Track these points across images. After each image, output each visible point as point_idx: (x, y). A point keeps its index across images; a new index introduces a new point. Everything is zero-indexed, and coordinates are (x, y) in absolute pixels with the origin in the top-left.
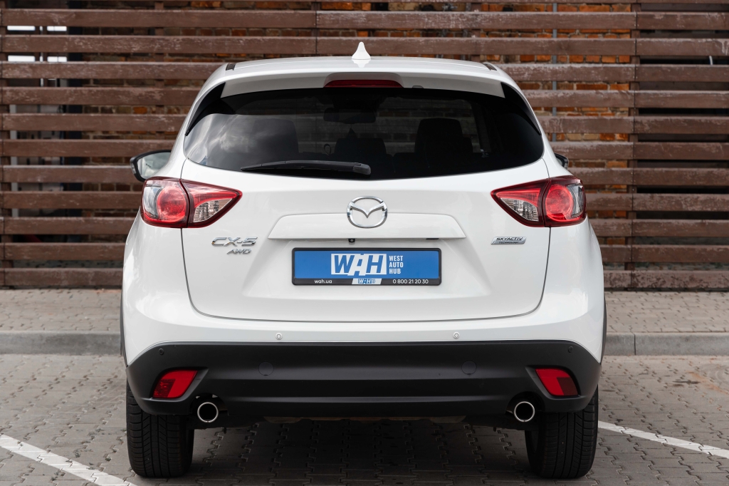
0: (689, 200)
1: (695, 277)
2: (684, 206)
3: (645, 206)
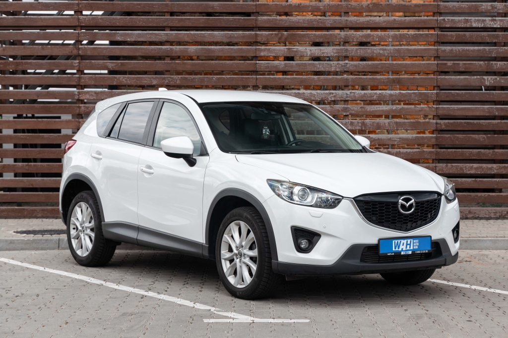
0: (467, 167)
1: (471, 211)
3: (443, 171)
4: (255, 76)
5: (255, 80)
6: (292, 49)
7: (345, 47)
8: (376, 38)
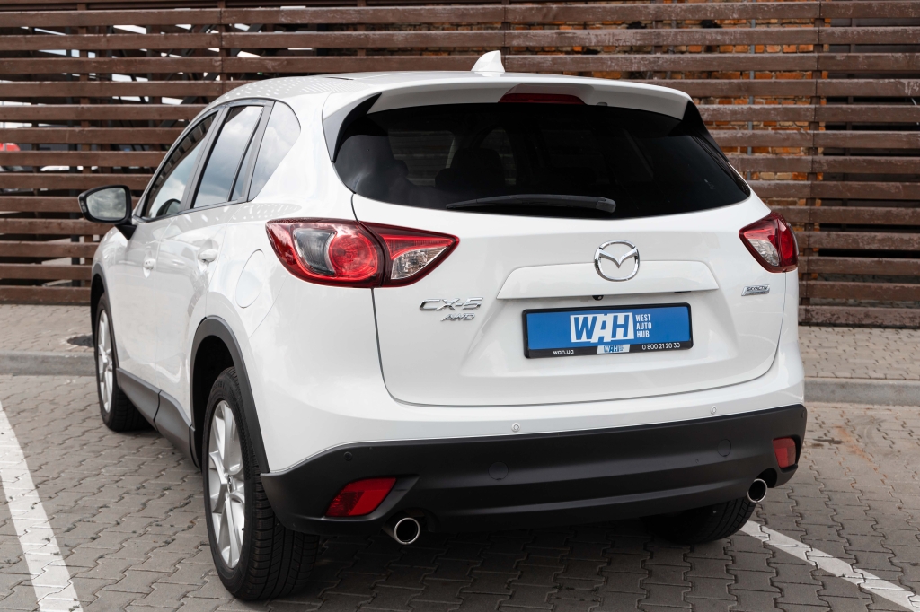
0: (866, 238)
1: (870, 313)
2: (861, 244)
3: (822, 244)
6: (564, 33)
7: (657, 30)
8: (711, 13)
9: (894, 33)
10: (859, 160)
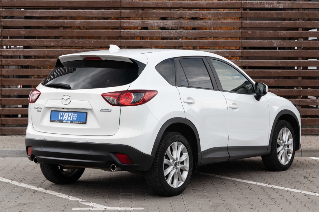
4: (120, 40)
5: (120, 43)
6: (144, 22)
7: (180, 21)
8: (201, 15)
9: (269, 23)
10: (258, 71)
